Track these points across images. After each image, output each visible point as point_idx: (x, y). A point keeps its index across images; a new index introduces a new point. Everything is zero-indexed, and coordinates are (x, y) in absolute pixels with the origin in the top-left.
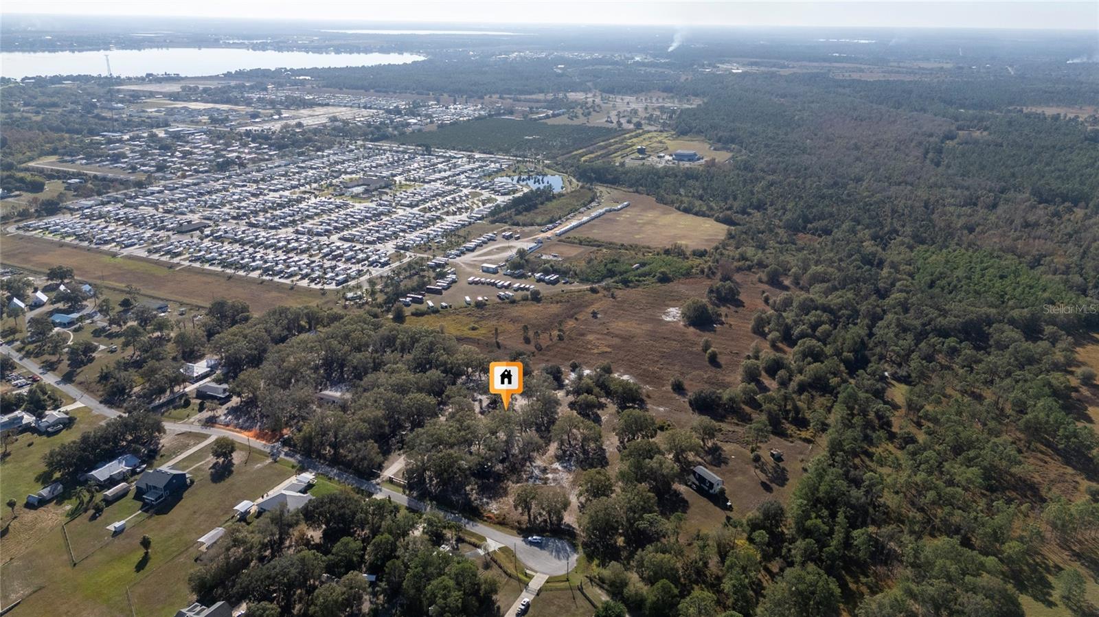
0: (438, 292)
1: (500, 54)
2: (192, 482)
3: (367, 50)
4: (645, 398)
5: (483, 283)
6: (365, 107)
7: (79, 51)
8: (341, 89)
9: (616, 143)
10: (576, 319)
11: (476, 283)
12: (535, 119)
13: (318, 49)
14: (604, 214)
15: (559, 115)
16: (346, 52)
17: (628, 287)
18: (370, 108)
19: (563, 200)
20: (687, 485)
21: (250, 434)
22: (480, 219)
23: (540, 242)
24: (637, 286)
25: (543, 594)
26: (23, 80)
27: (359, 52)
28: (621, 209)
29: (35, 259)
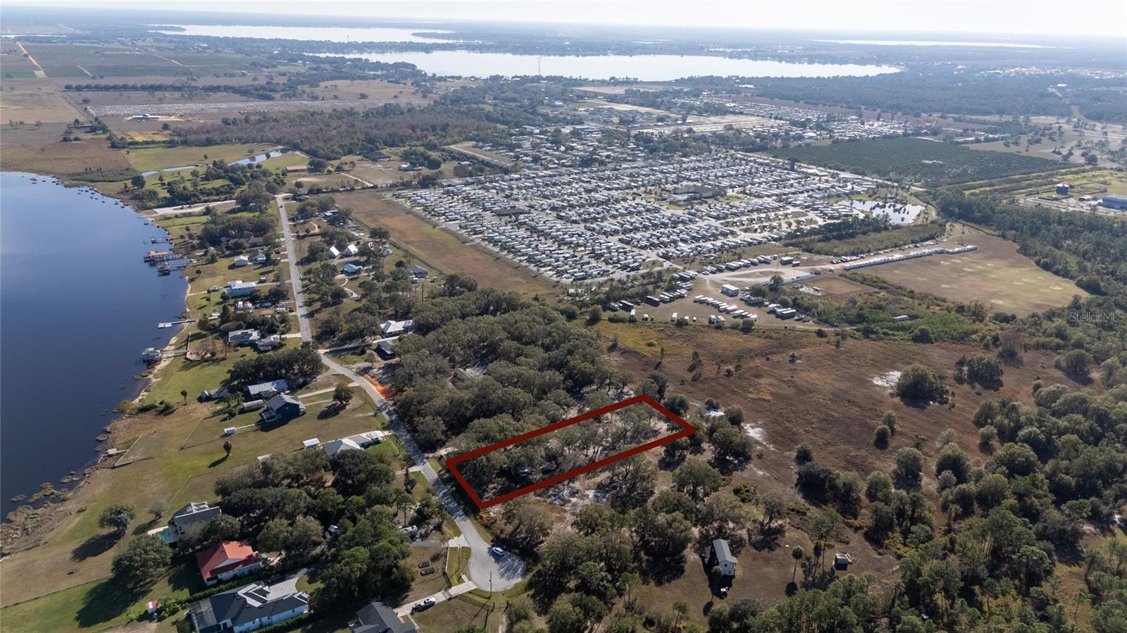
0: (655, 304)
1: (995, 69)
2: (304, 413)
3: (843, 61)
4: (753, 455)
5: (708, 304)
6: (776, 118)
7: (584, 55)
8: (772, 99)
9: (1037, 177)
10: (768, 359)
11: (702, 302)
12: (958, 143)
13: (791, 59)
14: (930, 254)
15: (994, 140)
16: (819, 63)
17: (868, 338)
18: (781, 119)
19: (895, 233)
20: (701, 556)
21: (380, 388)
22: (775, 240)
23: (817, 273)
24: (880, 339)
25: (452, 601)
26: (513, 78)
27: (833, 63)
28: (959, 252)
29: (381, 220)
